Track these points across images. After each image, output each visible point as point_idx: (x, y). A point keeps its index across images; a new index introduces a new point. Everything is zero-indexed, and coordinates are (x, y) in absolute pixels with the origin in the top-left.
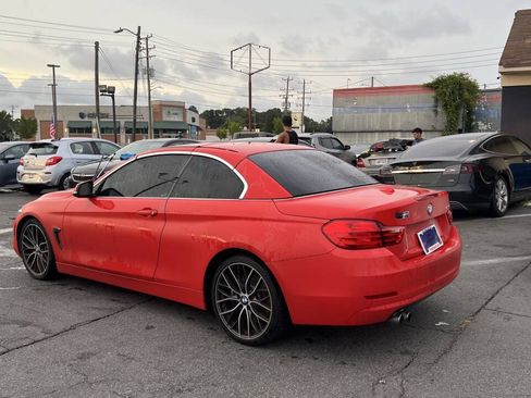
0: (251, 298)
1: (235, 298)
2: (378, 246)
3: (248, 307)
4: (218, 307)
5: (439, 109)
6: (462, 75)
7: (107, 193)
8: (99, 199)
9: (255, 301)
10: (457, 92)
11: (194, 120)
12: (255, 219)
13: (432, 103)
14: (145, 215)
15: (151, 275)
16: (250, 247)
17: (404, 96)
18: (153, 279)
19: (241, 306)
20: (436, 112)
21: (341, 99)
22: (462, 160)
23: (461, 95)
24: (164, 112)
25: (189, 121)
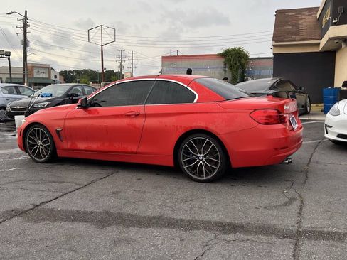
0: (205, 156)
1: (194, 157)
2: (278, 123)
3: (203, 162)
4: (183, 164)
5: (227, 69)
6: (240, 48)
7: (94, 105)
8: (90, 109)
9: (208, 157)
10: (237, 59)
11: (56, 77)
12: (207, 113)
13: (223, 66)
14: (129, 116)
15: (135, 151)
16: (207, 128)
17: (206, 61)
18: (136, 153)
19: (198, 162)
20: (225, 70)
21: (166, 63)
22: (267, 92)
23: (240, 61)
24: (35, 71)
25: (53, 78)
